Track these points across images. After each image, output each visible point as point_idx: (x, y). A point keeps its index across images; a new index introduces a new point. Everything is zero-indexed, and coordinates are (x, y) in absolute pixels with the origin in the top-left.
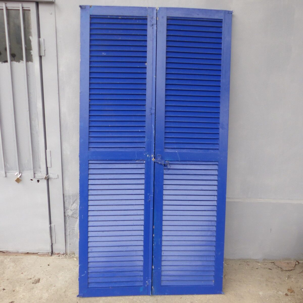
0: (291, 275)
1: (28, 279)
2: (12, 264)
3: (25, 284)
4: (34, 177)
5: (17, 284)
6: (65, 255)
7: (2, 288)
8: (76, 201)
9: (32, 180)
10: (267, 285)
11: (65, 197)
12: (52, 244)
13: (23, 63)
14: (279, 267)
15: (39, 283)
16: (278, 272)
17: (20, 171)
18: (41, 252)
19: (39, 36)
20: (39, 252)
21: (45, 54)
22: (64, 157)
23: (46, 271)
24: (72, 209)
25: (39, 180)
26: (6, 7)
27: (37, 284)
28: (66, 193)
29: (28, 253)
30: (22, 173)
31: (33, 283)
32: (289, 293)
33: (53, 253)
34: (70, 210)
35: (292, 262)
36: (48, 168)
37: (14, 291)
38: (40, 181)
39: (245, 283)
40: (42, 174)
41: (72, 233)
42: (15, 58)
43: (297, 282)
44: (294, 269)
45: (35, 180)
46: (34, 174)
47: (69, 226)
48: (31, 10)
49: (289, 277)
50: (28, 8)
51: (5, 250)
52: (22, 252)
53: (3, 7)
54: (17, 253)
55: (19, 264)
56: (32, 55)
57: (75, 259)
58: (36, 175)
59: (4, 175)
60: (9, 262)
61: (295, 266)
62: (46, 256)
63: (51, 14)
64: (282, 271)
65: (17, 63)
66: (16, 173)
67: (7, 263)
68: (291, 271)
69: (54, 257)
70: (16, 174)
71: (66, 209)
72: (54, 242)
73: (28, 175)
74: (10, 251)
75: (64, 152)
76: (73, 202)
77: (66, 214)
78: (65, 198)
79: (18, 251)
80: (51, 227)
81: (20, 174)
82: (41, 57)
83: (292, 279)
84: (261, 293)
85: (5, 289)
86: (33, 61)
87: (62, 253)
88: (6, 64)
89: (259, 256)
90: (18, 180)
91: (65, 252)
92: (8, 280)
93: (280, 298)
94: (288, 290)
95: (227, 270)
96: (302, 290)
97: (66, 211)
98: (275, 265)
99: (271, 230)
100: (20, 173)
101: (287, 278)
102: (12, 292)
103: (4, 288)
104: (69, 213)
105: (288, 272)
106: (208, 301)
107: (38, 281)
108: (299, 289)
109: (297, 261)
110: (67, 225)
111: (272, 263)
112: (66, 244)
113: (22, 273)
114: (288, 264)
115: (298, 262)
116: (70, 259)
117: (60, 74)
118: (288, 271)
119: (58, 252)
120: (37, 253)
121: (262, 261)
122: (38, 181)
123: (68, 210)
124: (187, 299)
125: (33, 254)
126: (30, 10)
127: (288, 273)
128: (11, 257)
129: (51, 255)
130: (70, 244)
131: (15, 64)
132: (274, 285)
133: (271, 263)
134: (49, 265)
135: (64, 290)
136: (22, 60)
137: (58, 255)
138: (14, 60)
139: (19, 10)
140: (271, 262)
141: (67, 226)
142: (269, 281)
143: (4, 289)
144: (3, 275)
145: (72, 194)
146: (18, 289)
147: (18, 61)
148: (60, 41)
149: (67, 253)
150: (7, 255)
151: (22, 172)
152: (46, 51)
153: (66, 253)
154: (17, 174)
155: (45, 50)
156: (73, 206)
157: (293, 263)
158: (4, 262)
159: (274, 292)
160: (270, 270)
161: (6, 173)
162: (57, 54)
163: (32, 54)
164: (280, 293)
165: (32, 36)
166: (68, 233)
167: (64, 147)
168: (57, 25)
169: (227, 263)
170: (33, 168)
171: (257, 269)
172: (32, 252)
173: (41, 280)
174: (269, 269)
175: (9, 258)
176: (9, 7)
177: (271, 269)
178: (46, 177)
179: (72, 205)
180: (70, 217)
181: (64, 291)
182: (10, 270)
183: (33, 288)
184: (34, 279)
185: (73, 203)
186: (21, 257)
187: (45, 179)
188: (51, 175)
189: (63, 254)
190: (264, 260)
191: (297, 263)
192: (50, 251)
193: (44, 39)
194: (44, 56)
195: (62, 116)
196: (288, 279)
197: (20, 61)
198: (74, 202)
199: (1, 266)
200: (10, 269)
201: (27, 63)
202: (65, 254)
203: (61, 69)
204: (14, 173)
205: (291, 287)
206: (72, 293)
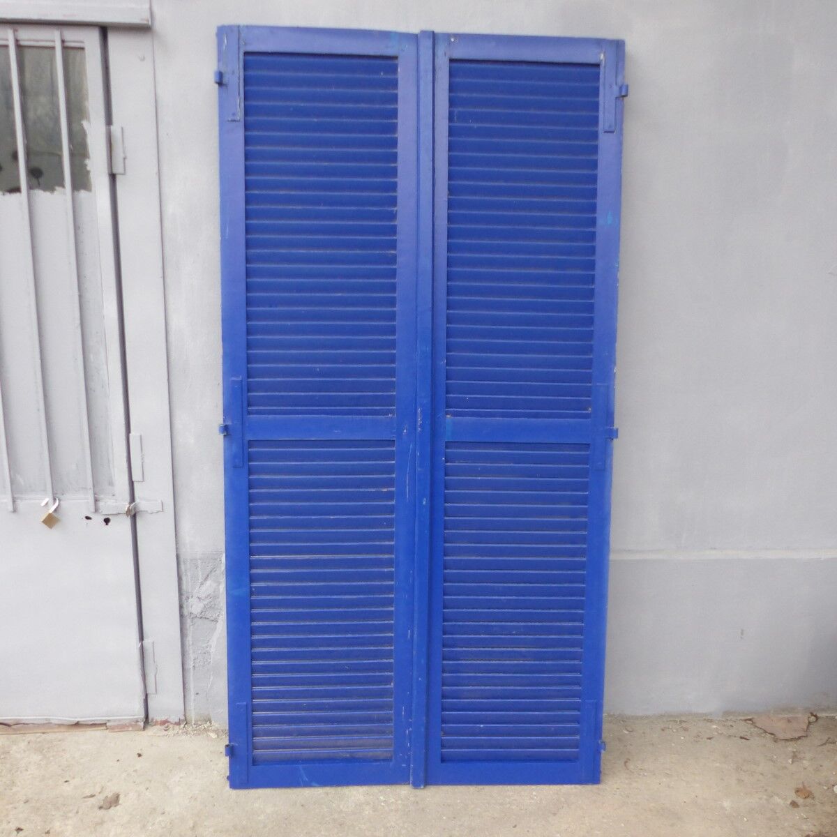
0: (799, 752)
1: (85, 797)
2: (36, 758)
3: (77, 812)
4: (96, 510)
5: (53, 814)
6: (182, 726)
7: (14, 825)
8: (213, 574)
9: (88, 518)
10: (740, 781)
11: (182, 563)
12: (147, 696)
13: (65, 194)
14: (765, 732)
15: (118, 807)
16: (764, 745)
17: (56, 494)
18: (115, 721)
19: (109, 121)
20: (109, 721)
21: (125, 170)
22: (178, 451)
23: (135, 771)
24: (203, 596)
25: (110, 517)
26: (17, 41)
27: (112, 808)
28: (186, 553)
29: (77, 725)
30: (59, 500)
31: (101, 808)
32: (800, 801)
33: (150, 720)
34: (197, 600)
35: (800, 715)
36: (135, 484)
37: (48, 832)
38: (111, 521)
39: (682, 780)
40: (117, 501)
41: (201, 664)
42: (41, 180)
43: (817, 770)
44: (807, 736)
45: (98, 519)
46: (96, 500)
47: (193, 644)
48: (86, 48)
49: (795, 757)
50: (77, 42)
51: (11, 719)
52: (60, 723)
53: (7, 40)
54: (46, 726)
55: (53, 756)
56: (88, 172)
57: (213, 735)
58: (101, 504)
59: (10, 508)
60: (25, 751)
61: (808, 727)
62: (131, 729)
63: (143, 59)
64: (775, 741)
65: (48, 194)
66: (43, 499)
67: (18, 756)
68: (799, 742)
69: (151, 731)
70: (44, 503)
71: (184, 597)
72: (151, 690)
73: (77, 504)
74: (26, 719)
75: (179, 439)
76: (205, 576)
77: (186, 612)
78: (183, 567)
79: (50, 719)
80: (142, 649)
81: (54, 504)
82: (113, 177)
83: (804, 762)
84: (726, 804)
85: (22, 830)
86: (93, 189)
87: (174, 719)
88: (15, 196)
89: (712, 705)
90: (50, 521)
91: (183, 718)
92: (26, 802)
93: (778, 815)
94: (797, 791)
95: (631, 745)
96: (833, 790)
97: (184, 601)
98: (756, 727)
99: (742, 634)
100: (55, 499)
101: (790, 761)
102: (44, 835)
103: (19, 826)
104: (194, 607)
105: (791, 743)
106: (588, 832)
107: (115, 801)
108: (825, 788)
109: (812, 714)
110: (189, 640)
111: (748, 722)
112: (186, 694)
113: (66, 782)
114: (789, 721)
115: (816, 716)
116: (199, 734)
117: (167, 224)
118: (792, 740)
119: (164, 718)
120: (106, 724)
121: (721, 719)
122: (107, 521)
123: (190, 600)
124: (531, 831)
125: (94, 725)
126: (82, 49)
127: (791, 747)
128: (30, 737)
129: (144, 728)
130: (197, 694)
131: (41, 196)
132: (758, 780)
133: (743, 723)
134: (139, 755)
135: (191, 823)
136: (62, 185)
137: (163, 727)
138: (39, 186)
139: (53, 48)
140: (743, 718)
141: (187, 643)
142: (744, 771)
143: (19, 830)
144: (12, 789)
145: (202, 554)
146: (60, 827)
147: (50, 188)
148: (167, 134)
149: (188, 718)
150: (18, 732)
151: (62, 497)
152: (127, 161)
153: (185, 719)
154: (47, 504)
155: (125, 159)
156: (204, 588)
157: (803, 718)
158: (11, 752)
159: (760, 799)
160: (743, 740)
161: (14, 501)
162: (159, 170)
163: (88, 168)
164: (777, 800)
165: (88, 119)
166: (190, 664)
167: (178, 425)
168: (159, 91)
169: (629, 729)
170: (94, 486)
171: (710, 739)
172: (89, 721)
173: (122, 797)
174: (741, 738)
175: (24, 740)
176: (24, 40)
177: (746, 737)
178: (129, 508)
179: (202, 584)
180: (195, 620)
181: (191, 825)
182: (29, 775)
183: (102, 823)
184: (102, 797)
185: (206, 579)
186: (59, 736)
187: (127, 515)
188: (141, 503)
189: (178, 724)
190: (727, 713)
191: (813, 717)
192: (142, 715)
193: (122, 128)
194: (122, 174)
195: (172, 338)
196: (793, 762)
197: (55, 190)
198: (208, 576)
199: (2, 763)
200: (28, 773)
201: (76, 193)
202: (183, 721)
203: (170, 209)
204: (37, 501)
205: (803, 783)
206: (215, 831)
